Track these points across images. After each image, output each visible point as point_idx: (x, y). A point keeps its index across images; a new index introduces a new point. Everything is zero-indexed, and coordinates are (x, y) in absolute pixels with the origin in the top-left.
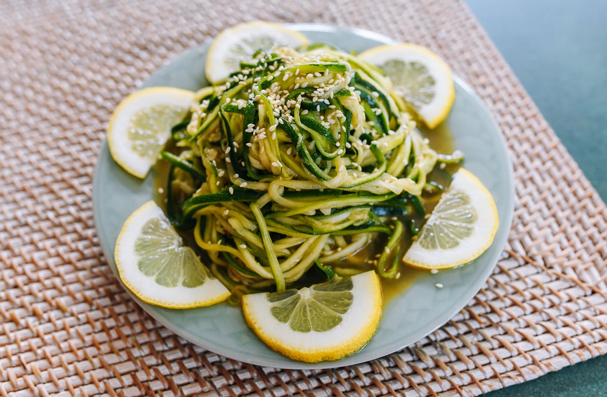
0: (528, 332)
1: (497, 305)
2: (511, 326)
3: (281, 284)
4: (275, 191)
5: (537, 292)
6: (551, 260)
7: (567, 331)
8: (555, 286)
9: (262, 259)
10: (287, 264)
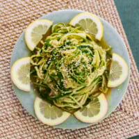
0: (117, 130)
1: (110, 122)
2: (112, 128)
3: (82, 107)
4: (74, 92)
5: (121, 119)
6: (127, 109)
7: (127, 130)
8: (126, 117)
9: (75, 104)
10: (81, 102)
